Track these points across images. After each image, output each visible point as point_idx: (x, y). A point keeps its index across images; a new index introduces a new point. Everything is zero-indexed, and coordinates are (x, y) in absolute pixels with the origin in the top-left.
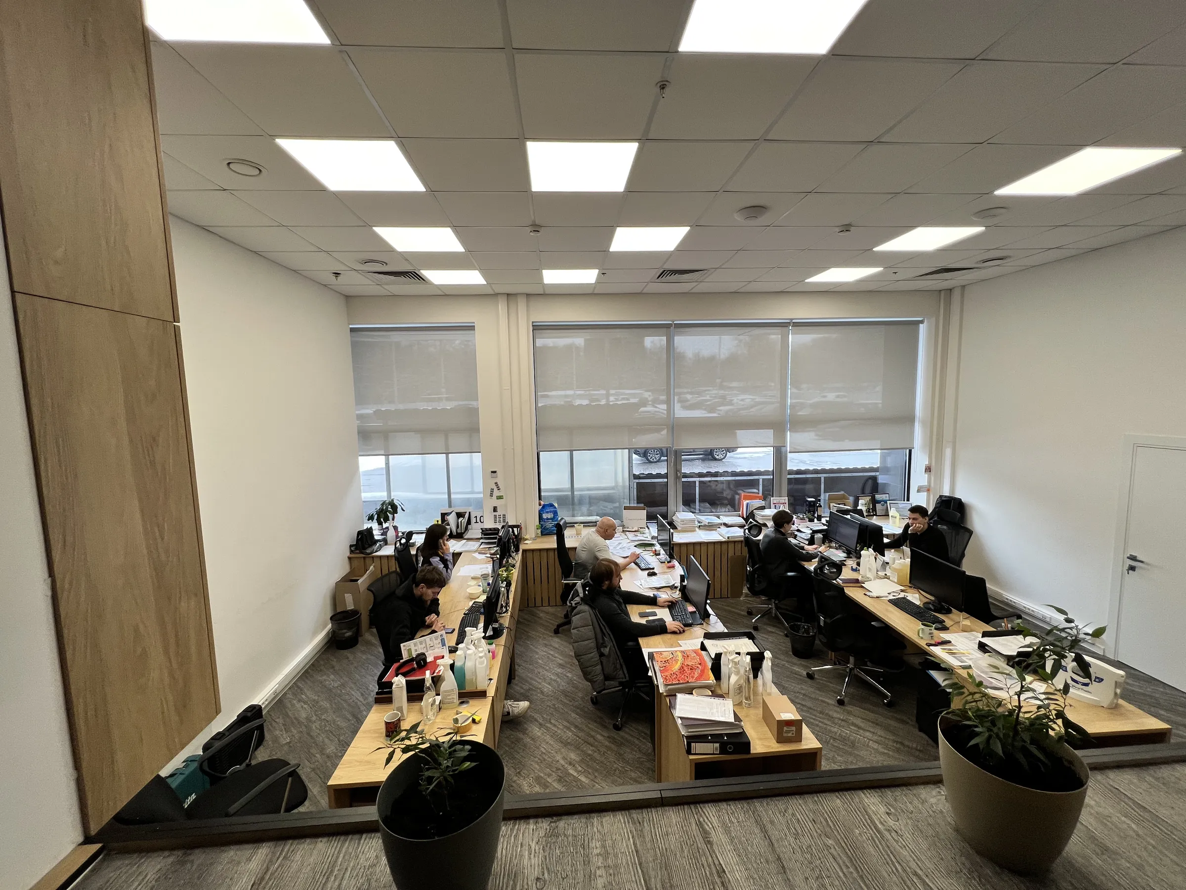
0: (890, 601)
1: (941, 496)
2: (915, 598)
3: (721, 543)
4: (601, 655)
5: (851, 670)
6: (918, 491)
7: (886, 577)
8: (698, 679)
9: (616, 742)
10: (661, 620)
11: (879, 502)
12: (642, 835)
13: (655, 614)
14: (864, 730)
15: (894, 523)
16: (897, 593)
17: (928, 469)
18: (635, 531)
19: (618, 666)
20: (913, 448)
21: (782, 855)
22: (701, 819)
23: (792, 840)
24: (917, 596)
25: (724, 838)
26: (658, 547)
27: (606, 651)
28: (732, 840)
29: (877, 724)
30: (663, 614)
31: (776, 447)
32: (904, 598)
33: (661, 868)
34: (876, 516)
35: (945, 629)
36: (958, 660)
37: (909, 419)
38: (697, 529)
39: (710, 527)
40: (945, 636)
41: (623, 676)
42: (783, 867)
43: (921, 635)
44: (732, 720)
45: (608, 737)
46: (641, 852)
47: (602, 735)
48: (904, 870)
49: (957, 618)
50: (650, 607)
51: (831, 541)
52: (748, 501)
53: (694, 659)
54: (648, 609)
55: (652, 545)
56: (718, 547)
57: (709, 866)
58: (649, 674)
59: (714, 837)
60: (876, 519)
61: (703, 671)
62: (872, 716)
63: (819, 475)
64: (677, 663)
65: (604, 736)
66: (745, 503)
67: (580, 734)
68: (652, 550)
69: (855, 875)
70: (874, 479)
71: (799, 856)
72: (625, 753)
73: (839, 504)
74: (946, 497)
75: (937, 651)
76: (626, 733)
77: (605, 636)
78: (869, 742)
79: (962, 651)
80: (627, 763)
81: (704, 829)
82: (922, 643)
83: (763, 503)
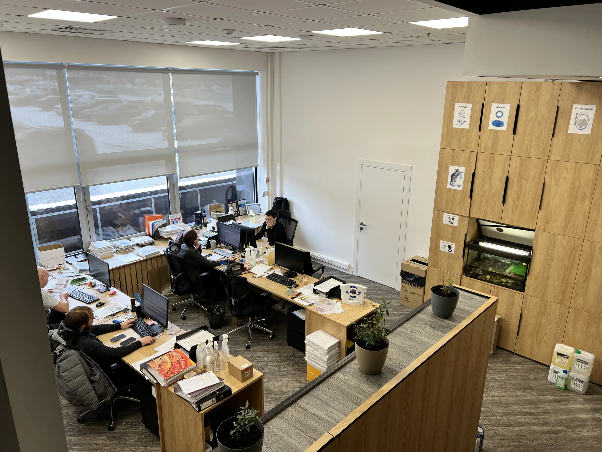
0: (268, 277)
1: (276, 198)
2: (279, 271)
3: (141, 262)
4: (92, 382)
5: (250, 325)
6: (263, 196)
7: (261, 262)
8: (185, 368)
9: (115, 438)
10: (132, 339)
11: (240, 206)
12: (286, 419)
13: (123, 336)
14: (263, 357)
15: (253, 220)
16: (269, 271)
17: (268, 180)
18: (57, 269)
19: (108, 385)
20: (258, 166)
21: (326, 402)
22: (299, 406)
23: (326, 396)
24: (279, 269)
25: (309, 406)
26: (90, 279)
27: (97, 377)
28: (311, 406)
29: (269, 351)
30: (130, 334)
31: (168, 175)
32: (274, 273)
33: (298, 423)
34: (240, 216)
35: (297, 286)
36: (306, 302)
37: (255, 146)
38: (115, 254)
39: (126, 250)
40: (298, 290)
41: (112, 390)
42: (328, 404)
43: (288, 294)
44: (219, 381)
45: (107, 438)
46: (290, 423)
47: (102, 440)
48: (354, 388)
49: (300, 278)
50: (115, 332)
51: (220, 243)
52: (152, 222)
53: (177, 357)
54: (116, 334)
55: (84, 279)
56: (138, 266)
57: (310, 415)
58: (146, 379)
59: (306, 408)
60: (241, 219)
61: (186, 362)
62: (265, 348)
63: (196, 189)
64: (167, 363)
65: (104, 439)
66: (151, 223)
67: (83, 448)
68: (87, 284)
69: (345, 395)
70: (233, 188)
71: (330, 399)
72: (126, 441)
73: (216, 212)
74: (279, 198)
75: (297, 301)
76: (120, 429)
77: (92, 367)
78: (268, 363)
79: (307, 297)
80: (131, 445)
81: (302, 408)
82: (289, 298)
83: (165, 222)
